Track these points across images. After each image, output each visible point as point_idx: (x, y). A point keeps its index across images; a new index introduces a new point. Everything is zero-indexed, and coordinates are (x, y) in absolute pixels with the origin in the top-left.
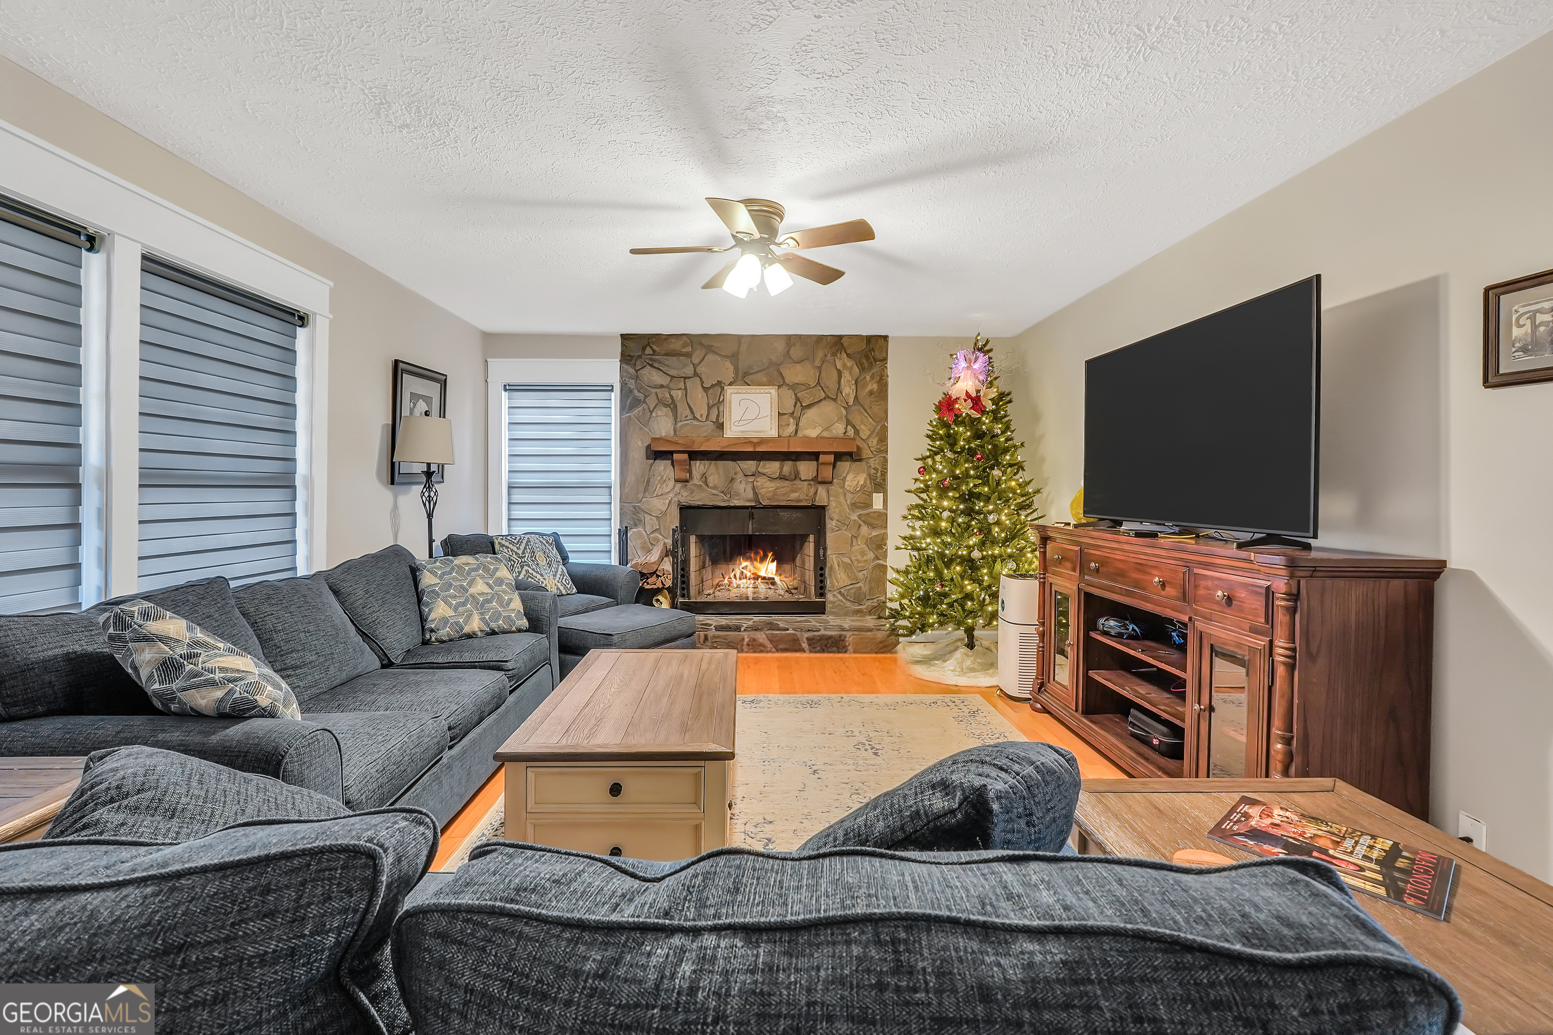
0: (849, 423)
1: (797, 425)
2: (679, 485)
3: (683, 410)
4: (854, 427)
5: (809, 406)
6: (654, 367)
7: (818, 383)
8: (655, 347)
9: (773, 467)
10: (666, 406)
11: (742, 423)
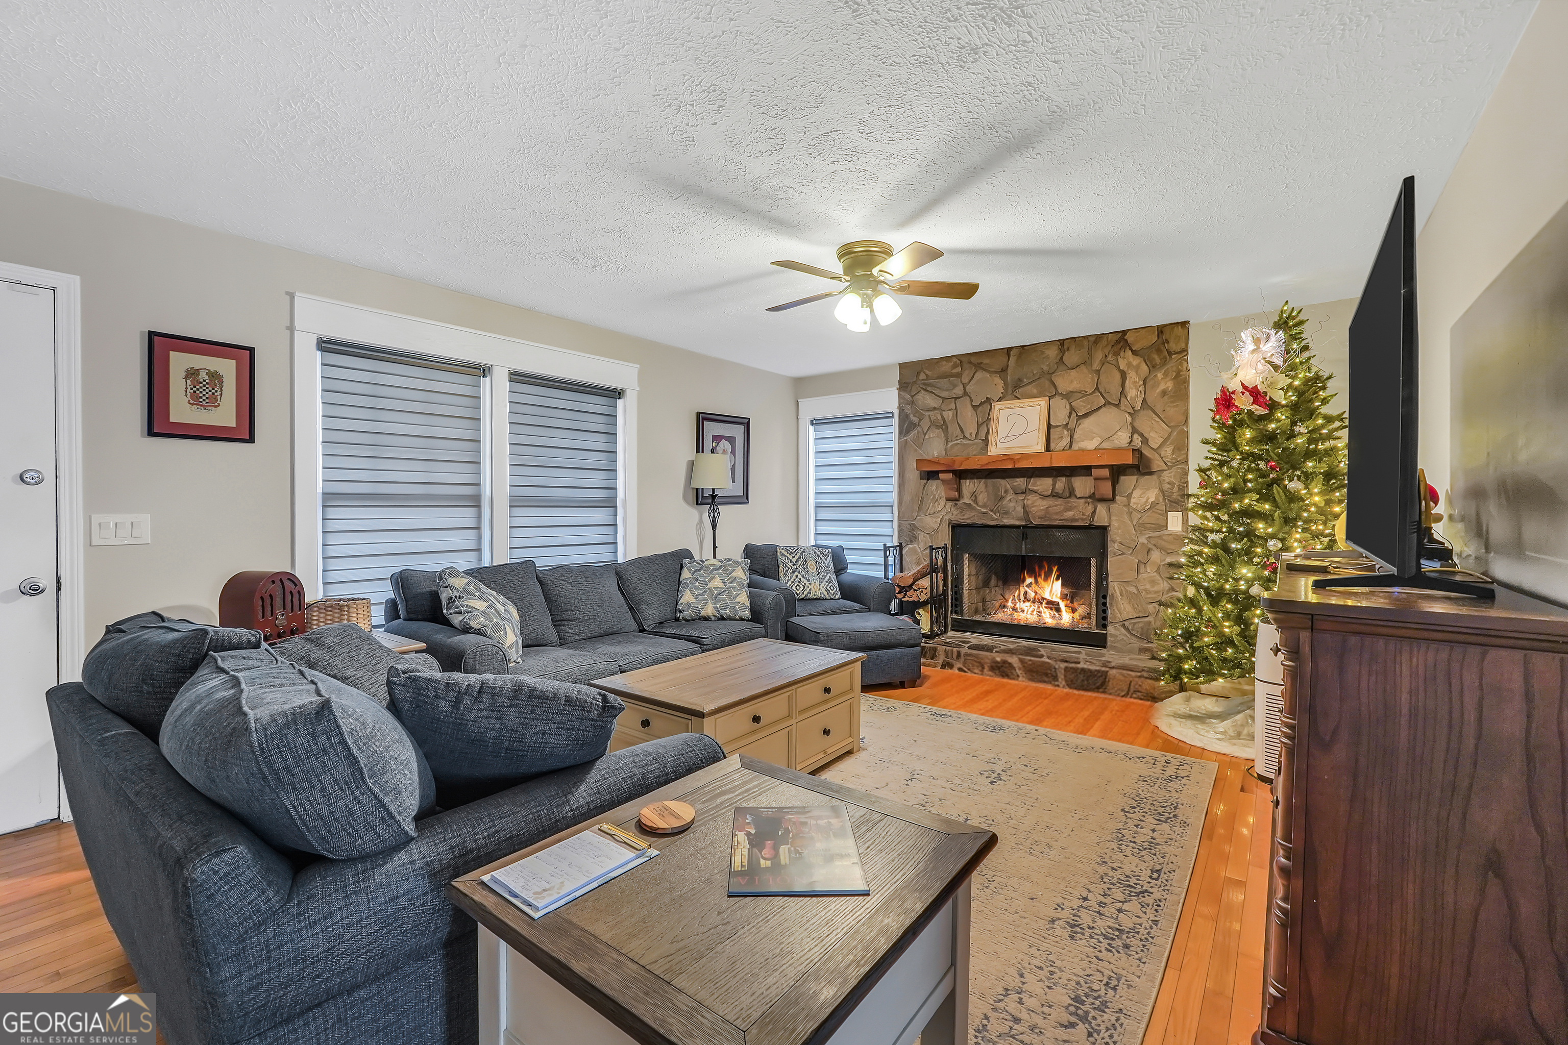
0: (1134, 431)
1: (1072, 437)
2: (950, 504)
3: (954, 430)
4: (1142, 435)
5: (1086, 415)
6: (928, 391)
7: (1097, 389)
8: (927, 372)
9: (1044, 484)
10: (938, 427)
11: (1008, 439)
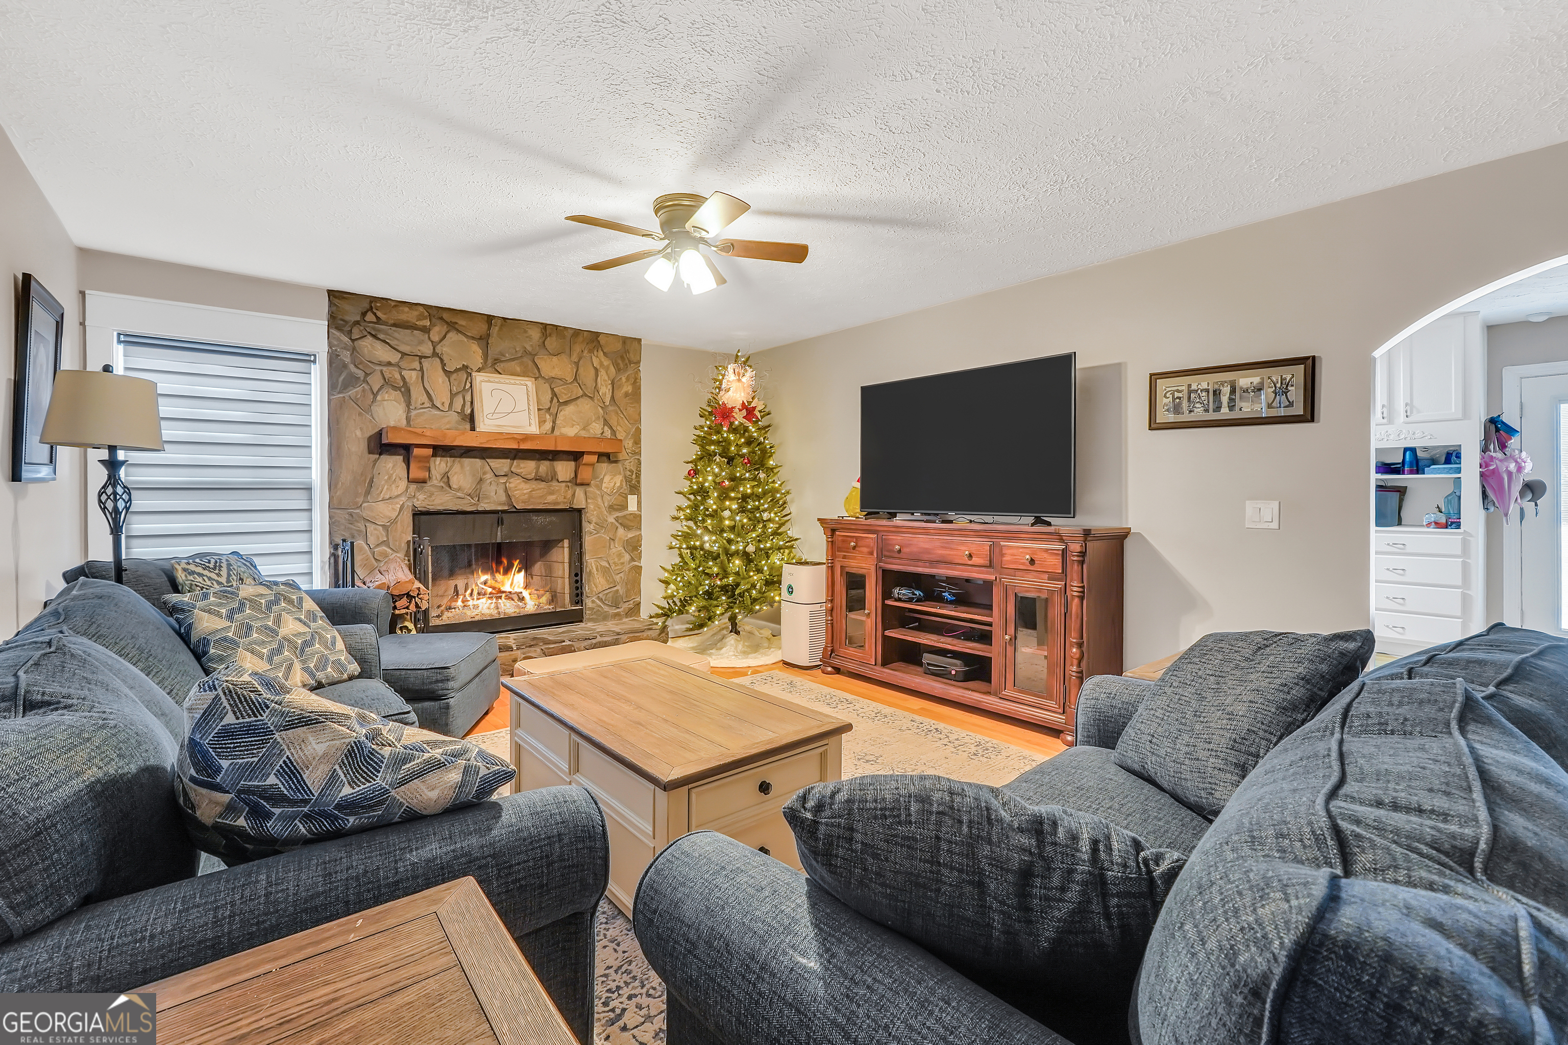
0: (606, 422)
1: (554, 422)
2: (413, 487)
3: (418, 395)
4: (611, 428)
5: (566, 403)
6: (378, 339)
7: (575, 379)
8: (379, 314)
9: (527, 467)
10: (395, 388)
11: (495, 416)
